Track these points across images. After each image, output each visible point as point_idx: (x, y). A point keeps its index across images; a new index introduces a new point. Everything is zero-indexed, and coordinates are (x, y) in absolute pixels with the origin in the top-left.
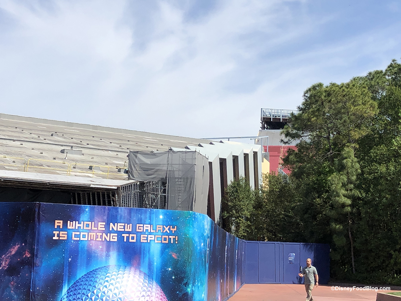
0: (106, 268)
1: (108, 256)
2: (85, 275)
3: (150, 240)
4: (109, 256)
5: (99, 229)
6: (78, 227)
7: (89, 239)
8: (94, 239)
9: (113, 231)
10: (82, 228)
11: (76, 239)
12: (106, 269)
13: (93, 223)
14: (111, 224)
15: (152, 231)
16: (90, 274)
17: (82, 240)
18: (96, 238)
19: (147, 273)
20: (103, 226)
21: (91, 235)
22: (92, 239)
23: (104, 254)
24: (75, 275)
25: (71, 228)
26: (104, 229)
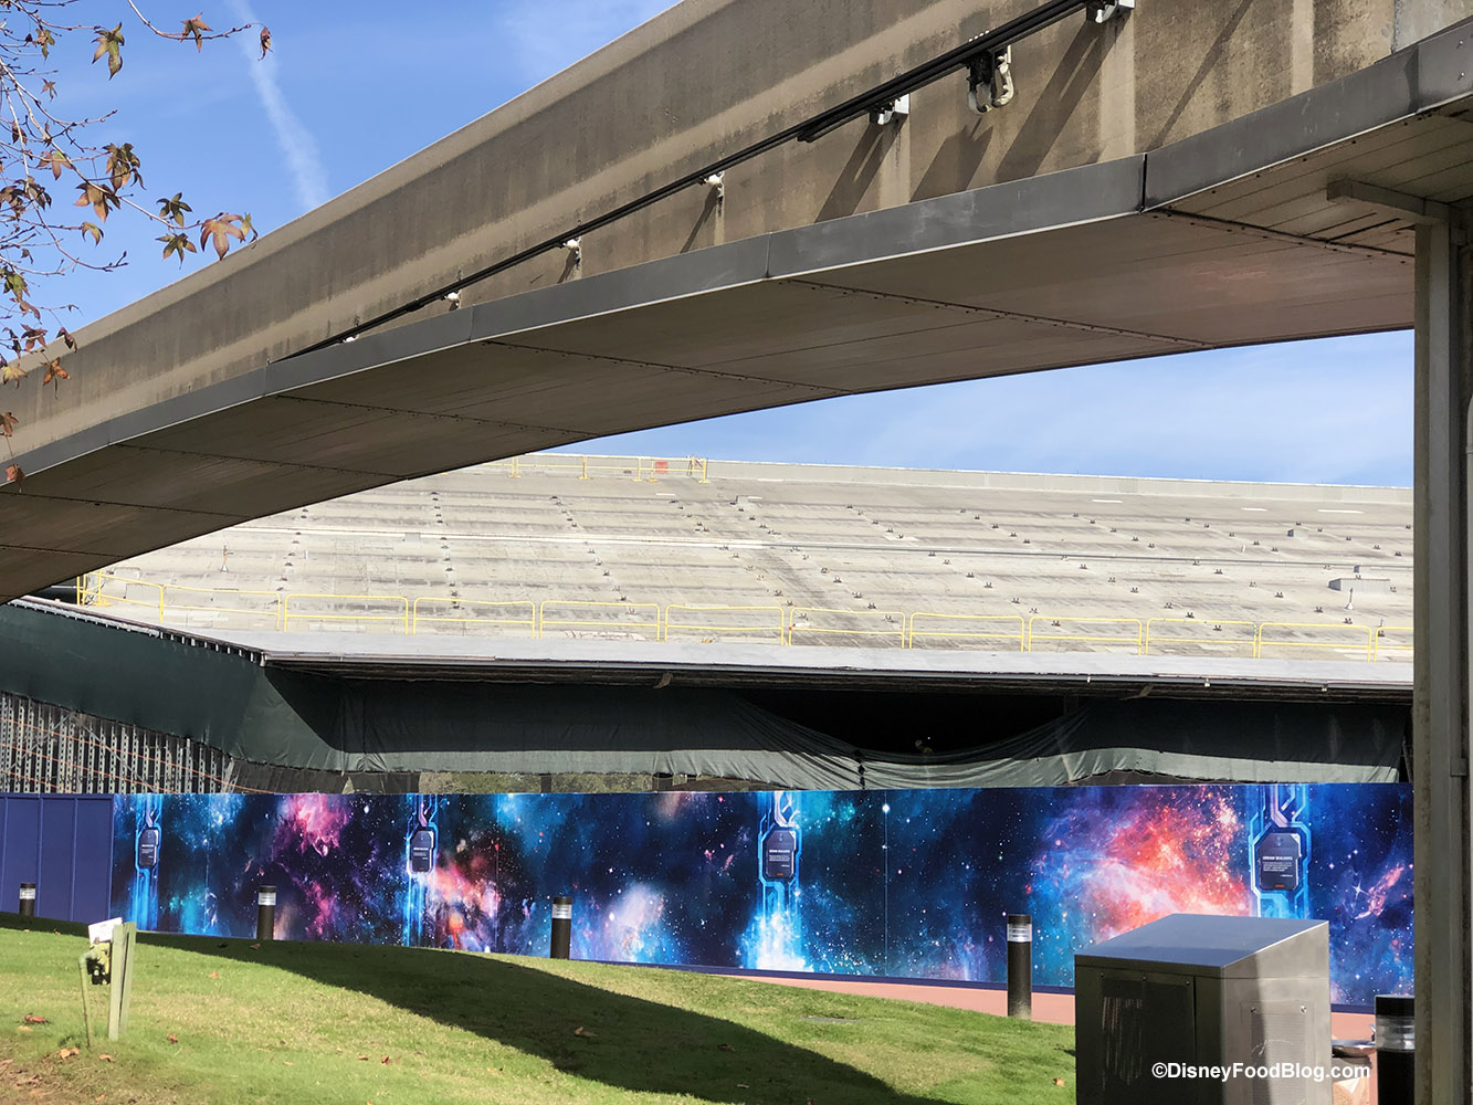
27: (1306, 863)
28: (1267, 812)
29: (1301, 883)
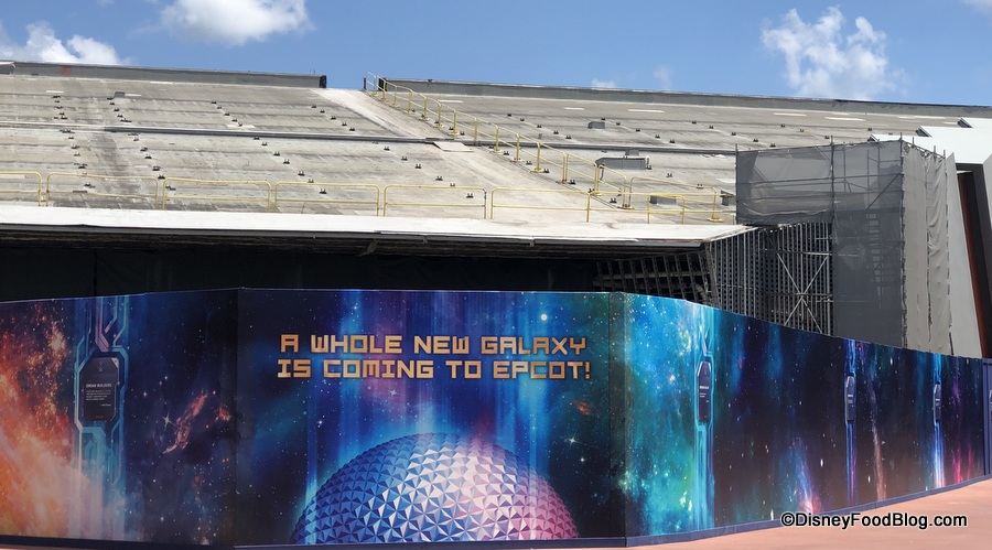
0: (411, 441)
1: (412, 413)
2: (359, 457)
3: (518, 373)
4: (416, 412)
5: (388, 350)
6: (337, 348)
7: (365, 375)
8: (377, 375)
9: (423, 355)
10: (345, 350)
11: (331, 375)
12: (409, 443)
13: (372, 337)
14: (417, 340)
15: (521, 352)
16: (370, 455)
17: (347, 379)
18: (381, 374)
19: (512, 449)
20: (398, 344)
21: (368, 366)
22: (371, 373)
23: (403, 407)
24: (334, 457)
25: (318, 350)
26: (400, 351)
27: (122, 392)
28: (92, 336)
29: (118, 415)
